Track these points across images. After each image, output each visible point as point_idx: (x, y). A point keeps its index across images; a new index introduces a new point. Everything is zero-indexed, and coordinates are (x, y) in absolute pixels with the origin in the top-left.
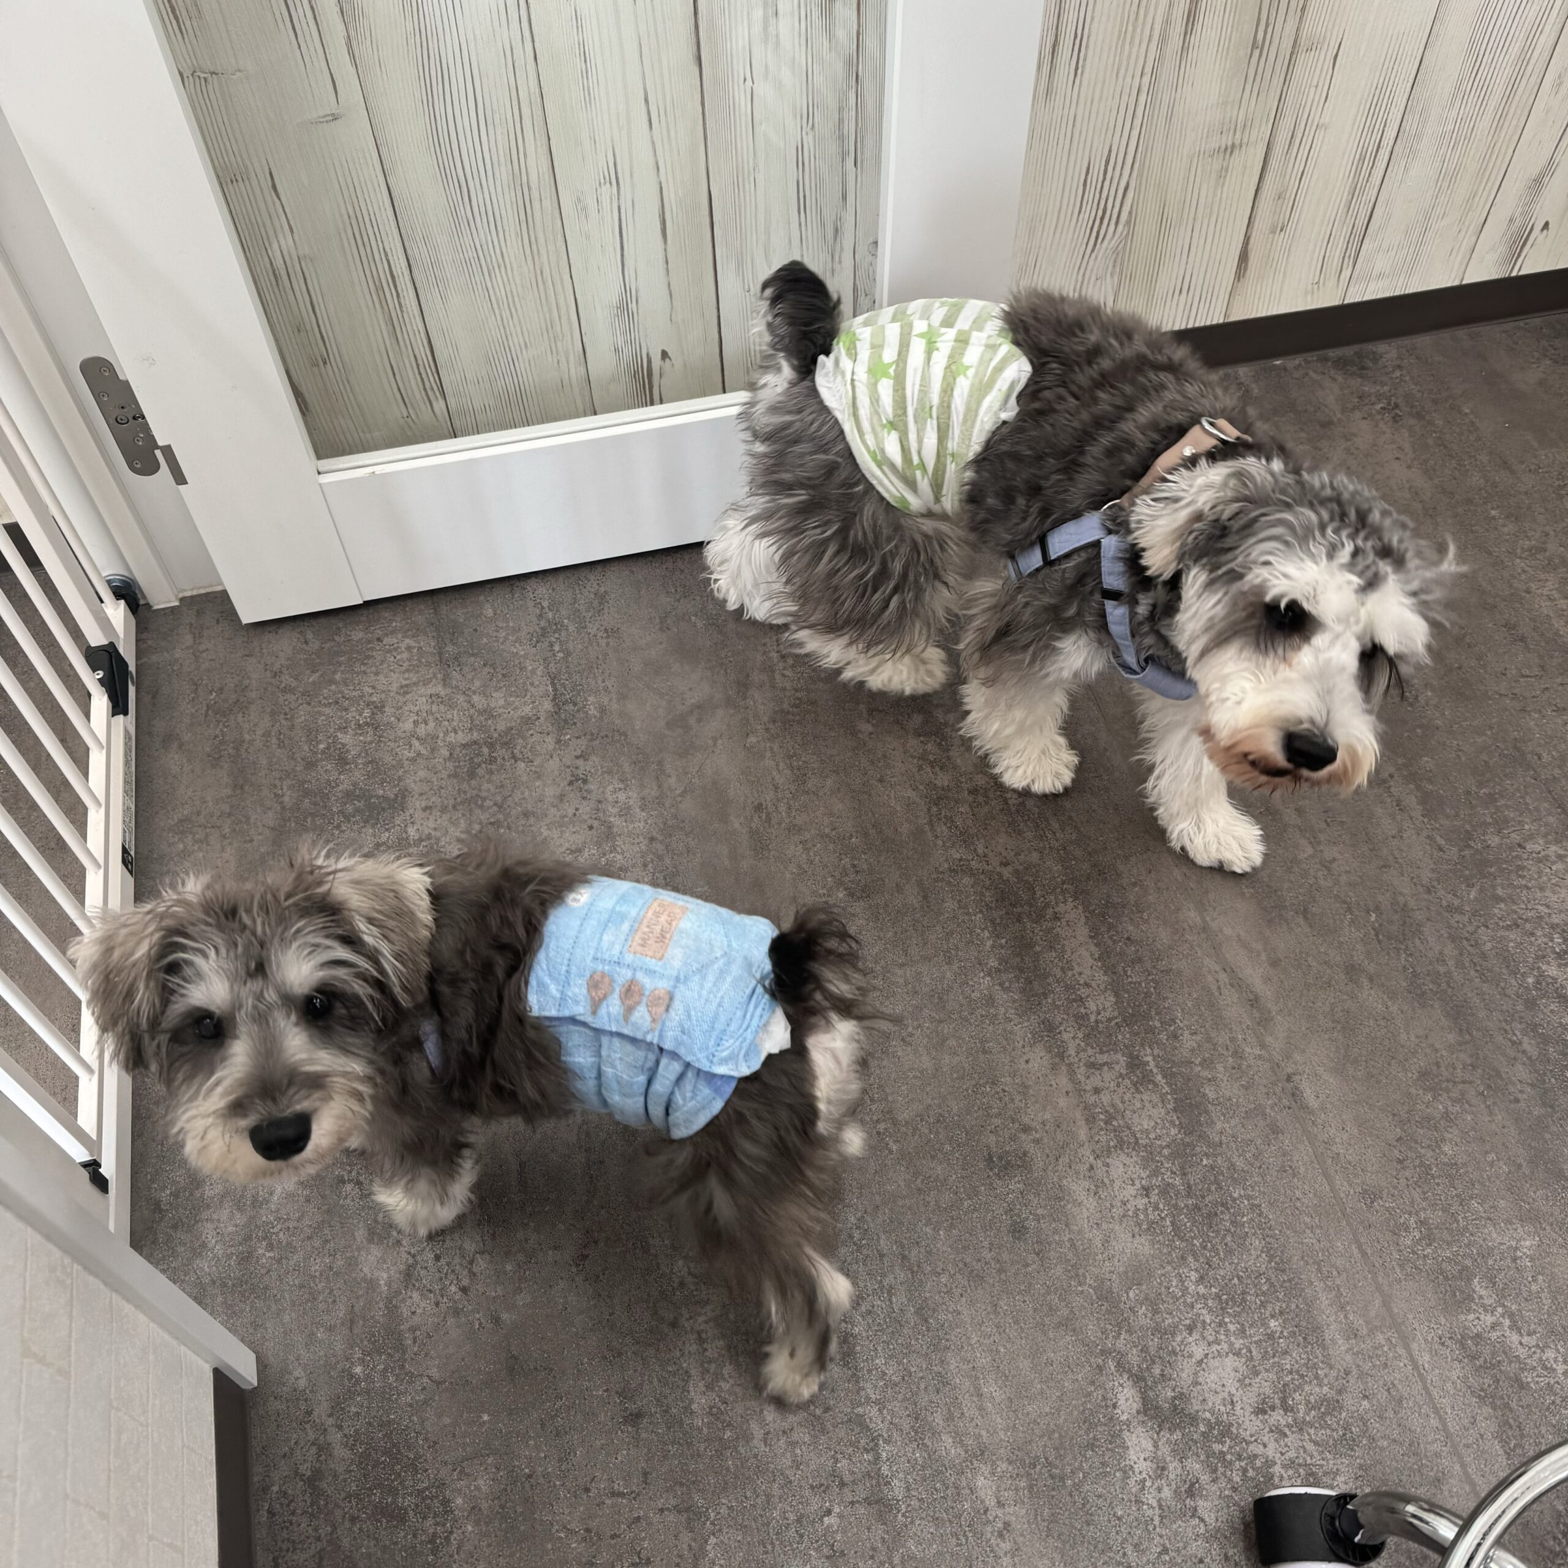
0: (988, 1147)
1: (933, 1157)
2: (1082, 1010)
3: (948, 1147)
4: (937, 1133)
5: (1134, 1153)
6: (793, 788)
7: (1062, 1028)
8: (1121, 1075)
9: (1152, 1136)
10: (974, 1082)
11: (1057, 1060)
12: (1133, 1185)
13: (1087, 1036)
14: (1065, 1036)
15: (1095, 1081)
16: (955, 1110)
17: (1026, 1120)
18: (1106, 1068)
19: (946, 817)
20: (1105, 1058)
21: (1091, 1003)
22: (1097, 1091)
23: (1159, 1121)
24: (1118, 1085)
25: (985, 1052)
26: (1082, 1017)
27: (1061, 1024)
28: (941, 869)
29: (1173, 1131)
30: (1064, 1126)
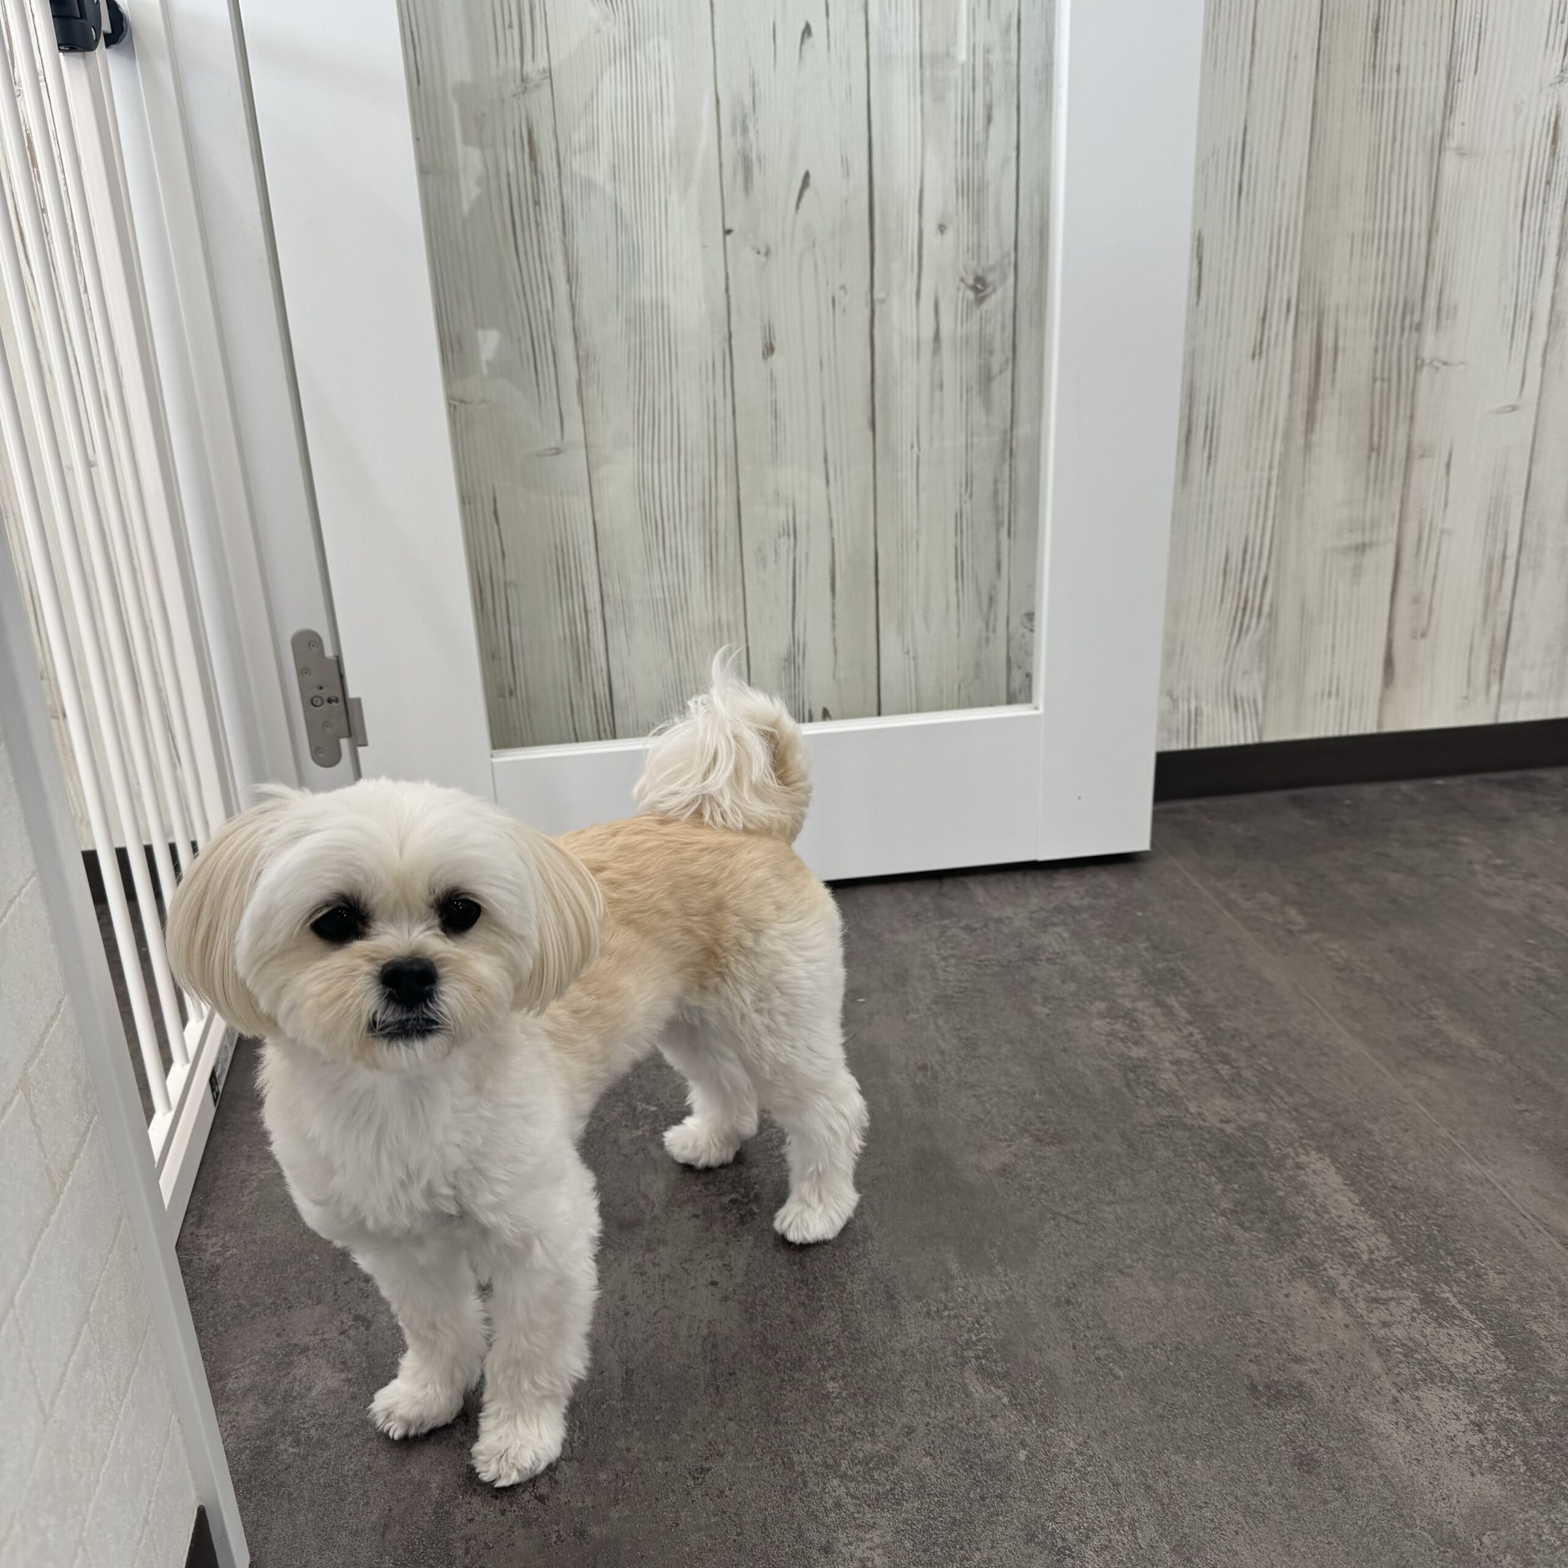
0: (1249, 1376)
1: (1175, 1385)
2: (1350, 1249)
3: (1194, 1375)
4: (1177, 1360)
5: (1451, 1387)
6: (962, 1053)
7: (1327, 1266)
8: (1414, 1310)
9: (1472, 1370)
10: (1218, 1313)
11: (1326, 1295)
12: (1458, 1419)
13: (1360, 1274)
14: (1332, 1272)
15: (1380, 1314)
16: (1199, 1338)
17: (1295, 1350)
18: (1393, 1303)
19: (1146, 1082)
20: (1390, 1293)
21: (1361, 1244)
22: (1385, 1324)
23: (1477, 1355)
24: (1413, 1319)
25: (1229, 1285)
26: (1351, 1255)
27: (1324, 1261)
28: (1146, 1124)
29: (1499, 1367)
30: (1349, 1358)
